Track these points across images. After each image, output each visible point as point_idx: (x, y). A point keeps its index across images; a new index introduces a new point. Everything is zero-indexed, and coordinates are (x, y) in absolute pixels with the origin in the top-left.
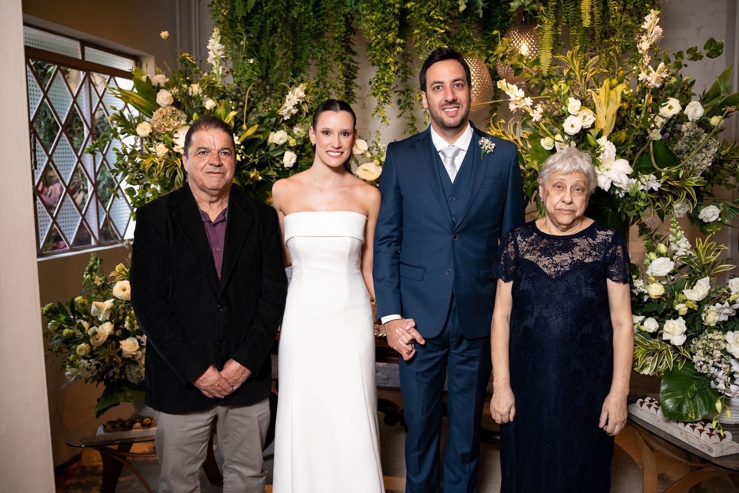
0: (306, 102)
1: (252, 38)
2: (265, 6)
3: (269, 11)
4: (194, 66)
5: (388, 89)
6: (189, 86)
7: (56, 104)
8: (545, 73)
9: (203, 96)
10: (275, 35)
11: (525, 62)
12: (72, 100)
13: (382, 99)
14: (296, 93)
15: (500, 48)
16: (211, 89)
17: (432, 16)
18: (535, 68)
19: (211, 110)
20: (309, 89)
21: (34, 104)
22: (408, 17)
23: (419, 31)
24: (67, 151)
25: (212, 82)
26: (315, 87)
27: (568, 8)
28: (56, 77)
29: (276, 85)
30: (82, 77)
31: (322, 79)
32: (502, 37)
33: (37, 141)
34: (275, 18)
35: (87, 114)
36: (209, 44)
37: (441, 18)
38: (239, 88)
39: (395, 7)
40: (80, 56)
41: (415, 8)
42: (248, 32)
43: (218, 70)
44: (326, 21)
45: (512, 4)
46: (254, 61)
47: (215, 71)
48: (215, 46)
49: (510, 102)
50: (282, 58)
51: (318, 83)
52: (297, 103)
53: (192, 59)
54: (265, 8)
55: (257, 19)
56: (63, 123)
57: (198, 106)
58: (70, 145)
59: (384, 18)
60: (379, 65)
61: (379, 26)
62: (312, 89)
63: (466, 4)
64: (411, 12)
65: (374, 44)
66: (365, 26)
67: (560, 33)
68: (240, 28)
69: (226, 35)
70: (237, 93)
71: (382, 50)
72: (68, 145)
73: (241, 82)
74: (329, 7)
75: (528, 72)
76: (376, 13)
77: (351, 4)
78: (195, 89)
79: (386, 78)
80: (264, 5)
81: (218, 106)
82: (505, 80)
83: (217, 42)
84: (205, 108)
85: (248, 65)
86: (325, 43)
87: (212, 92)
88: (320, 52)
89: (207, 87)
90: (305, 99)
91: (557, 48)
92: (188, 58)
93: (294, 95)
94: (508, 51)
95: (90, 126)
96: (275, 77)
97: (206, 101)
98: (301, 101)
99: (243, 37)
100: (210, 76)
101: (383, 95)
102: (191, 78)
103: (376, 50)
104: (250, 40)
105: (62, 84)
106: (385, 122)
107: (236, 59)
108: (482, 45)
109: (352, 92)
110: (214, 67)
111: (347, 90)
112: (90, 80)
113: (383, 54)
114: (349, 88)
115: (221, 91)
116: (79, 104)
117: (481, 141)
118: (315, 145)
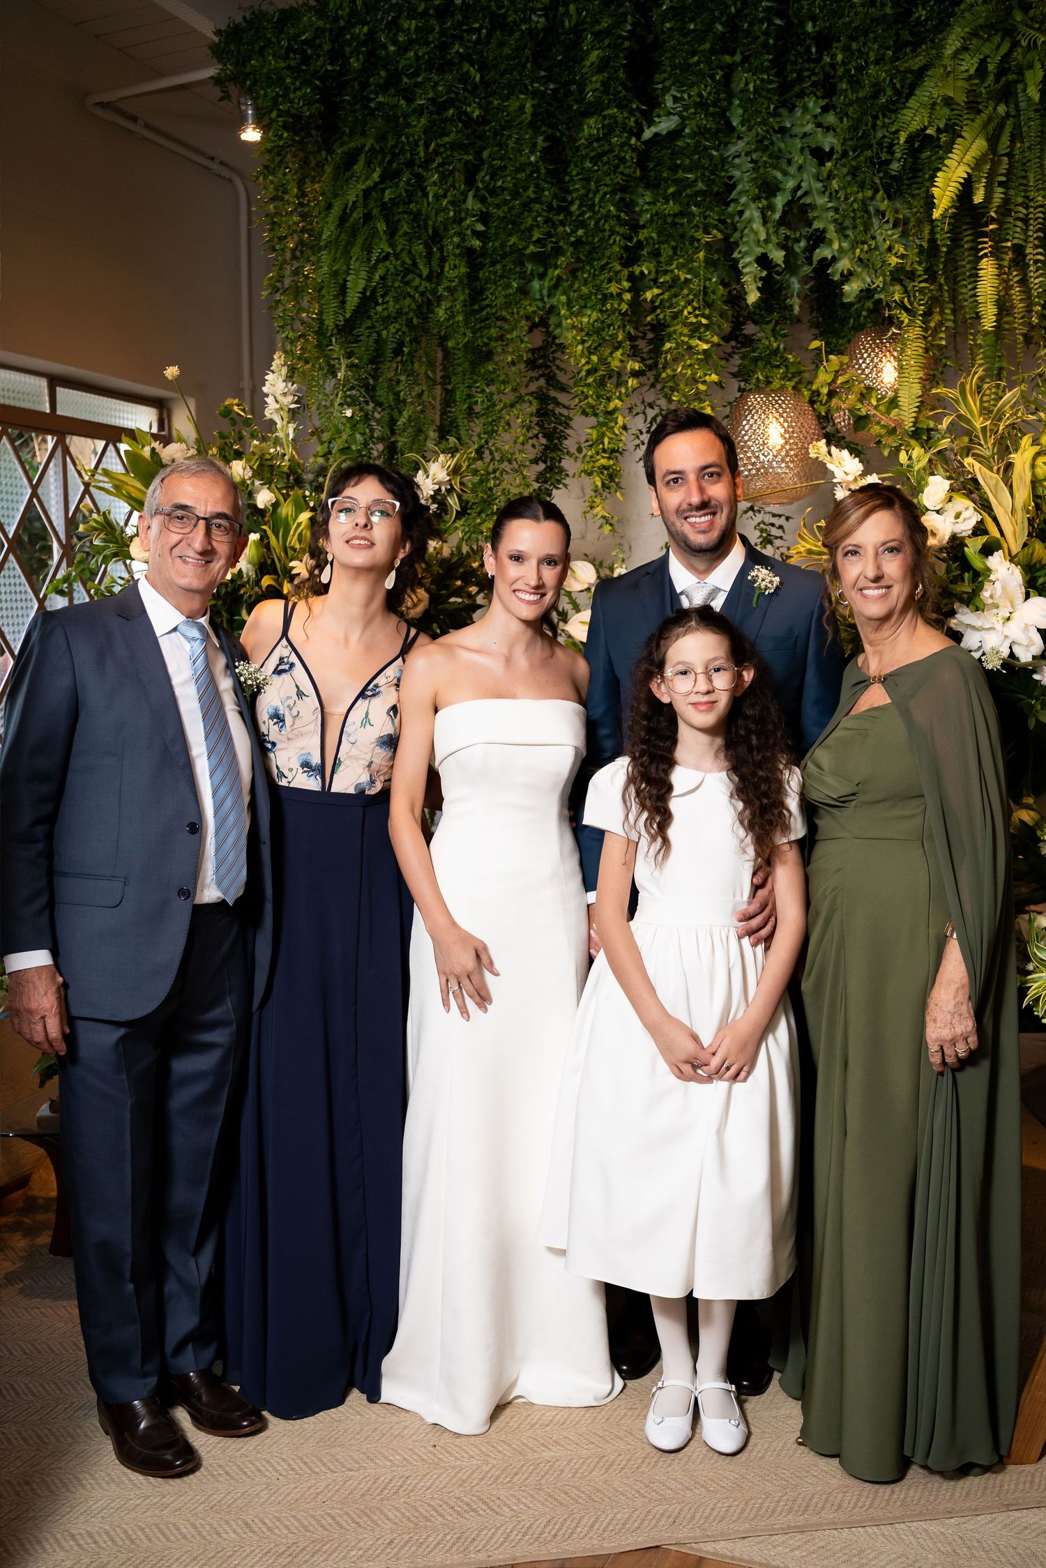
0: (452, 488)
1: (356, 366)
2: (383, 303)
3: (385, 314)
4: (247, 422)
5: (611, 462)
8: (908, 425)
9: (253, 483)
10: (399, 359)
11: (874, 402)
12: (29, 491)
13: (599, 484)
14: (431, 473)
15: (823, 377)
16: (266, 469)
17: (687, 318)
18: (894, 413)
19: (266, 507)
20: (461, 467)
22: (649, 319)
23: (674, 345)
25: (268, 457)
26: (475, 460)
27: (964, 290)
29: (402, 455)
30: (50, 445)
31: (487, 442)
32: (828, 353)
34: (397, 326)
35: (58, 518)
36: (267, 383)
37: (704, 321)
38: (325, 464)
39: (622, 300)
40: (48, 406)
41: (662, 301)
42: (349, 355)
43: (285, 430)
44: (494, 332)
45: (846, 288)
46: (353, 413)
47: (281, 434)
48: (277, 387)
49: (835, 485)
50: (412, 403)
51: (480, 452)
52: (432, 493)
53: (243, 410)
54: (379, 308)
55: (367, 328)
56: (10, 535)
58: (23, 578)
59: (603, 322)
60: (596, 415)
61: (595, 337)
62: (465, 465)
63: (758, 288)
64: (657, 308)
65: (583, 373)
66: (568, 336)
67: (944, 343)
68: (336, 348)
69: (307, 363)
70: (318, 476)
71: (601, 383)
74: (498, 302)
75: (878, 423)
76: (589, 312)
77: (541, 295)
79: (606, 440)
80: (380, 301)
81: (282, 499)
82: (824, 441)
83: (281, 380)
84: (255, 506)
85: (344, 420)
86: (490, 372)
87: (269, 475)
88: (483, 391)
89: (261, 465)
90: (451, 485)
91: (942, 373)
92: (236, 408)
93: (427, 477)
94: (839, 382)
95: (64, 542)
96: (402, 441)
97: (258, 492)
98: (443, 489)
99: (340, 364)
100: (264, 444)
101: (602, 473)
102: (242, 446)
103: (589, 385)
104: (354, 369)
105: (10, 461)
106: (607, 528)
107: (325, 409)
108: (803, 368)
109: (559, 467)
110: (279, 426)
111: (549, 464)
112: (66, 451)
113: (603, 393)
114: (552, 459)
115: (287, 473)
116: (42, 498)
117: (752, 574)
118: (493, 577)
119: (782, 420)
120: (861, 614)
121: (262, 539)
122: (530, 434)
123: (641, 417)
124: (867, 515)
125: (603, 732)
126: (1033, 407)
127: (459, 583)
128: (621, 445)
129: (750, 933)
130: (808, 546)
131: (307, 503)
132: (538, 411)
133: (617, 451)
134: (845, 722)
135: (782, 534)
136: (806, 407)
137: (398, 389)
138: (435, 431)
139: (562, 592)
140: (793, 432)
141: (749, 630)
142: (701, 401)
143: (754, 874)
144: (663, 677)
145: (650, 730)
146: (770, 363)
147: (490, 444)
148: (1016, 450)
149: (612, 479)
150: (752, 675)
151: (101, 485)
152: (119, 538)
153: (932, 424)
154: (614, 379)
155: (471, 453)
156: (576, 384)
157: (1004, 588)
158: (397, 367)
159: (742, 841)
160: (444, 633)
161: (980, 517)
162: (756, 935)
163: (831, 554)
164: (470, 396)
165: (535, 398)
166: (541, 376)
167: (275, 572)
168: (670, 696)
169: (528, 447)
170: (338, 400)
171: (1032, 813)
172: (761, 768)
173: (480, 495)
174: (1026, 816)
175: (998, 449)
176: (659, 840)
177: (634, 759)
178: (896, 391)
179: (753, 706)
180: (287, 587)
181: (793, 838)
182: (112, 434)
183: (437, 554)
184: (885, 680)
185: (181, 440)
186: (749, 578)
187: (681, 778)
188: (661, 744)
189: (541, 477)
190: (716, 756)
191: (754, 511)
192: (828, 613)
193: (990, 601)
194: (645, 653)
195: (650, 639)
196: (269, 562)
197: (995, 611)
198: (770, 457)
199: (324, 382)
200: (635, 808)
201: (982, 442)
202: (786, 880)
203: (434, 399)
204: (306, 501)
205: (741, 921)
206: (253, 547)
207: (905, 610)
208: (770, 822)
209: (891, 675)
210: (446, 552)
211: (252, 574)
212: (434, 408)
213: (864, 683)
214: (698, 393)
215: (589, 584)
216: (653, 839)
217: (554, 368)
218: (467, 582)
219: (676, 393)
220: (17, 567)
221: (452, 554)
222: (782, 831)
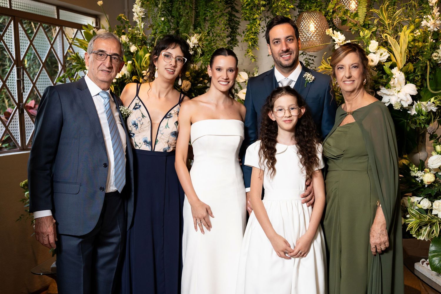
0: (199, 46)
1: (165, 3)
4: (127, 22)
5: (255, 37)
6: (120, 36)
7: (38, 49)
8: (362, 23)
9: (129, 43)
11: (349, 15)
12: (50, 46)
13: (251, 44)
14: (192, 40)
15: (331, 6)
16: (134, 38)
18: (356, 19)
19: (134, 52)
20: (202, 38)
21: (24, 49)
24: (46, 80)
25: (135, 34)
26: (207, 36)
28: (39, 31)
29: (181, 34)
30: (58, 30)
31: (211, 30)
33: (25, 73)
35: (60, 55)
36: (134, 8)
38: (155, 37)
40: (56, 16)
43: (141, 25)
46: (164, 19)
47: (139, 26)
48: (137, 10)
49: (335, 44)
50: (185, 16)
51: (208, 33)
52: (192, 47)
53: (125, 18)
56: (43, 61)
57: (127, 50)
58: (48, 76)
60: (249, 20)
62: (203, 38)
65: (245, 5)
70: (152, 41)
71: (251, 9)
72: (47, 76)
73: (156, 33)
75: (350, 22)
78: (124, 38)
79: (253, 29)
81: (139, 49)
82: (331, 28)
83: (139, 7)
84: (130, 52)
85: (161, 22)
86: (213, 5)
87: (135, 41)
88: (210, 12)
89: (132, 37)
90: (199, 45)
91: (373, 4)
92: (123, 17)
93: (190, 42)
94: (336, 8)
95: (63, 64)
96: (181, 29)
97: (131, 47)
98: (196, 46)
99: (160, 2)
100: (133, 30)
101: (252, 41)
102: (125, 31)
103: (247, 9)
104: (164, 4)
105: (43, 35)
106: (253, 60)
107: (154, 17)
108: (322, 3)
109: (236, 39)
110: (138, 23)
111: (232, 38)
112: (63, 32)
113: (252, 12)
114: (233, 36)
115: (141, 40)
116: (55, 48)
117: (305, 75)
118: (211, 77)
119: (315, 22)
120: (344, 90)
121: (132, 63)
122: (226, 27)
123: (264, 22)
124: (346, 54)
125: (250, 132)
126: (407, 16)
127: (201, 79)
128: (258, 31)
129: (307, 202)
130: (325, 66)
131: (148, 51)
132: (229, 19)
133: (257, 33)
134: (338, 129)
135: (313, 62)
136: (324, 17)
137: (180, 11)
138: (192, 26)
139: (236, 82)
140: (319, 26)
141: (303, 95)
142: (287, 15)
143: (306, 181)
144: (273, 111)
145: (268, 130)
146: (311, 2)
147: (212, 30)
148: (401, 32)
149: (255, 43)
150: (304, 110)
151: (76, 43)
152: (82, 62)
153: (370, 22)
154: (256, 8)
155: (205, 33)
156: (242, 9)
157: (398, 80)
158: (180, 3)
159: (302, 169)
160: (196, 96)
161: (389, 55)
162: (309, 202)
163: (333, 69)
164: (205, 14)
165: (228, 14)
166: (230, 7)
167: (137, 75)
168: (275, 118)
169: (226, 31)
170: (159, 15)
171: (407, 161)
172: (308, 143)
173: (209, 48)
174: (405, 162)
175: (393, 31)
176: (272, 169)
177: (262, 140)
178: (357, 11)
179: (305, 121)
180: (141, 80)
181: (320, 168)
182: (79, 27)
183: (194, 69)
184: (353, 113)
185: (103, 28)
186: (304, 77)
187: (279, 147)
188: (272, 135)
189: (229, 42)
190: (292, 139)
191: (303, 54)
192: (332, 89)
193: (393, 85)
194: (266, 103)
195: (268, 98)
196: (135, 71)
197: (395, 89)
198: (311, 35)
199: (154, 9)
200: (263, 158)
201: (388, 29)
202: (317, 183)
203: (192, 15)
204: (148, 50)
205: (302, 198)
206: (129, 66)
207: (359, 88)
208: (312, 162)
209: (355, 111)
210: (197, 68)
211: (129, 75)
212: (192, 18)
213: (345, 114)
214: (286, 12)
215: (246, 80)
216: (270, 169)
217: (234, 4)
218: (204, 79)
219: (278, 12)
220: (46, 72)
221: (199, 69)
222: (316, 166)
